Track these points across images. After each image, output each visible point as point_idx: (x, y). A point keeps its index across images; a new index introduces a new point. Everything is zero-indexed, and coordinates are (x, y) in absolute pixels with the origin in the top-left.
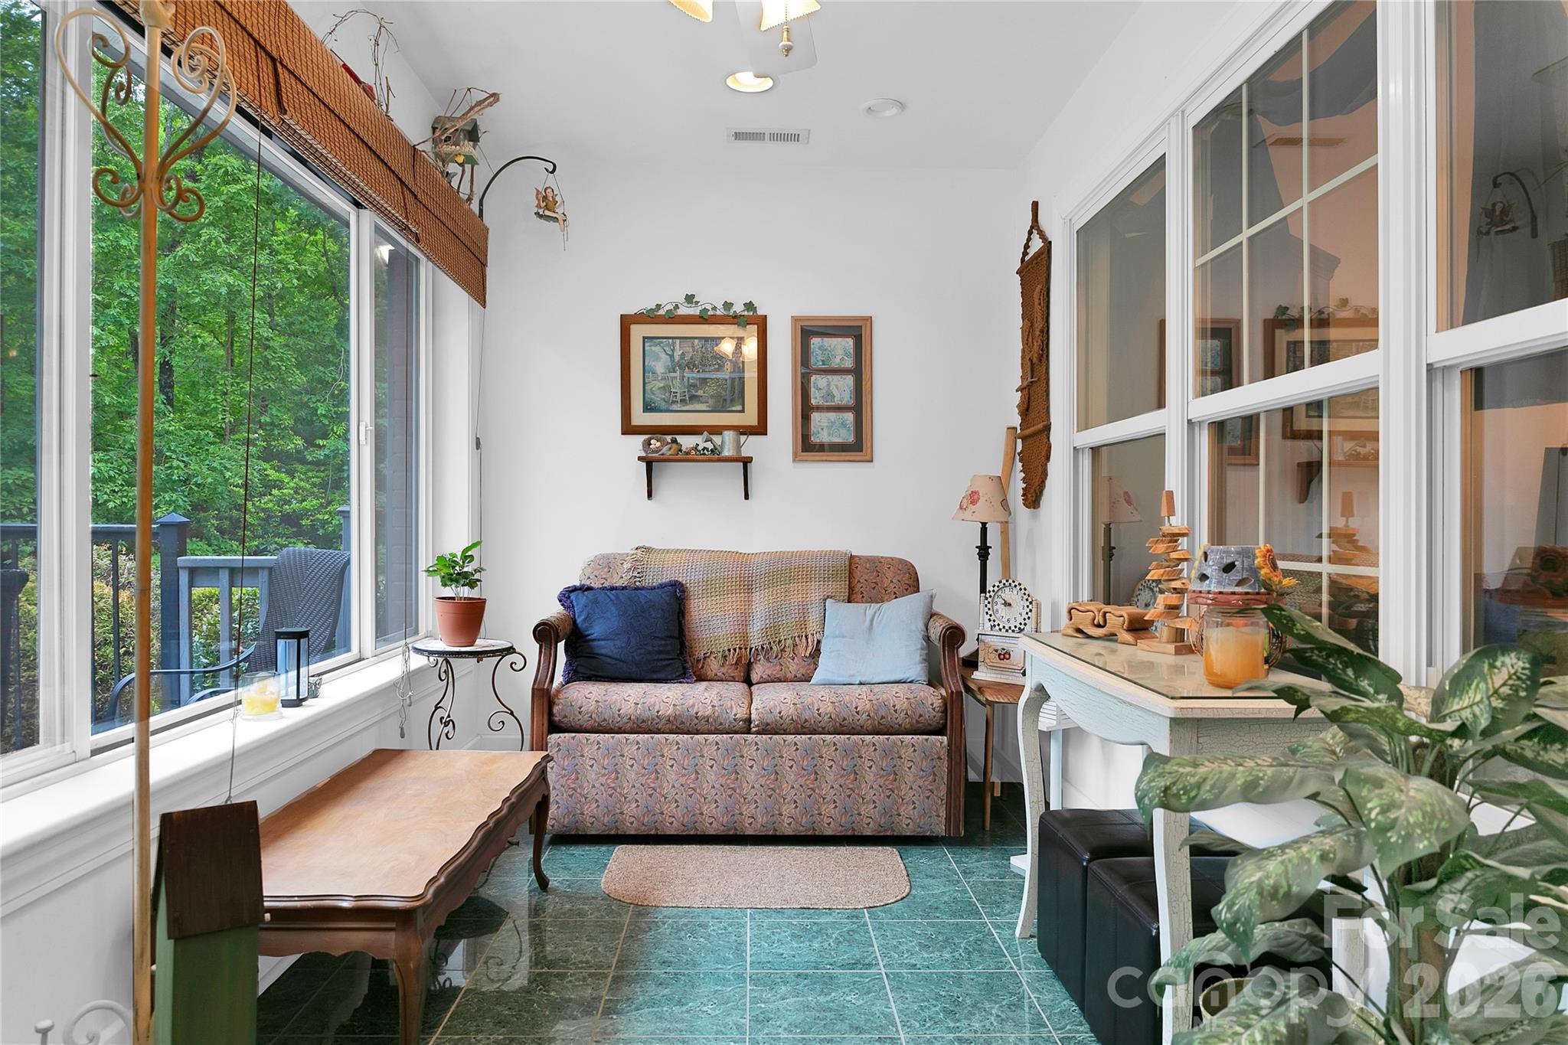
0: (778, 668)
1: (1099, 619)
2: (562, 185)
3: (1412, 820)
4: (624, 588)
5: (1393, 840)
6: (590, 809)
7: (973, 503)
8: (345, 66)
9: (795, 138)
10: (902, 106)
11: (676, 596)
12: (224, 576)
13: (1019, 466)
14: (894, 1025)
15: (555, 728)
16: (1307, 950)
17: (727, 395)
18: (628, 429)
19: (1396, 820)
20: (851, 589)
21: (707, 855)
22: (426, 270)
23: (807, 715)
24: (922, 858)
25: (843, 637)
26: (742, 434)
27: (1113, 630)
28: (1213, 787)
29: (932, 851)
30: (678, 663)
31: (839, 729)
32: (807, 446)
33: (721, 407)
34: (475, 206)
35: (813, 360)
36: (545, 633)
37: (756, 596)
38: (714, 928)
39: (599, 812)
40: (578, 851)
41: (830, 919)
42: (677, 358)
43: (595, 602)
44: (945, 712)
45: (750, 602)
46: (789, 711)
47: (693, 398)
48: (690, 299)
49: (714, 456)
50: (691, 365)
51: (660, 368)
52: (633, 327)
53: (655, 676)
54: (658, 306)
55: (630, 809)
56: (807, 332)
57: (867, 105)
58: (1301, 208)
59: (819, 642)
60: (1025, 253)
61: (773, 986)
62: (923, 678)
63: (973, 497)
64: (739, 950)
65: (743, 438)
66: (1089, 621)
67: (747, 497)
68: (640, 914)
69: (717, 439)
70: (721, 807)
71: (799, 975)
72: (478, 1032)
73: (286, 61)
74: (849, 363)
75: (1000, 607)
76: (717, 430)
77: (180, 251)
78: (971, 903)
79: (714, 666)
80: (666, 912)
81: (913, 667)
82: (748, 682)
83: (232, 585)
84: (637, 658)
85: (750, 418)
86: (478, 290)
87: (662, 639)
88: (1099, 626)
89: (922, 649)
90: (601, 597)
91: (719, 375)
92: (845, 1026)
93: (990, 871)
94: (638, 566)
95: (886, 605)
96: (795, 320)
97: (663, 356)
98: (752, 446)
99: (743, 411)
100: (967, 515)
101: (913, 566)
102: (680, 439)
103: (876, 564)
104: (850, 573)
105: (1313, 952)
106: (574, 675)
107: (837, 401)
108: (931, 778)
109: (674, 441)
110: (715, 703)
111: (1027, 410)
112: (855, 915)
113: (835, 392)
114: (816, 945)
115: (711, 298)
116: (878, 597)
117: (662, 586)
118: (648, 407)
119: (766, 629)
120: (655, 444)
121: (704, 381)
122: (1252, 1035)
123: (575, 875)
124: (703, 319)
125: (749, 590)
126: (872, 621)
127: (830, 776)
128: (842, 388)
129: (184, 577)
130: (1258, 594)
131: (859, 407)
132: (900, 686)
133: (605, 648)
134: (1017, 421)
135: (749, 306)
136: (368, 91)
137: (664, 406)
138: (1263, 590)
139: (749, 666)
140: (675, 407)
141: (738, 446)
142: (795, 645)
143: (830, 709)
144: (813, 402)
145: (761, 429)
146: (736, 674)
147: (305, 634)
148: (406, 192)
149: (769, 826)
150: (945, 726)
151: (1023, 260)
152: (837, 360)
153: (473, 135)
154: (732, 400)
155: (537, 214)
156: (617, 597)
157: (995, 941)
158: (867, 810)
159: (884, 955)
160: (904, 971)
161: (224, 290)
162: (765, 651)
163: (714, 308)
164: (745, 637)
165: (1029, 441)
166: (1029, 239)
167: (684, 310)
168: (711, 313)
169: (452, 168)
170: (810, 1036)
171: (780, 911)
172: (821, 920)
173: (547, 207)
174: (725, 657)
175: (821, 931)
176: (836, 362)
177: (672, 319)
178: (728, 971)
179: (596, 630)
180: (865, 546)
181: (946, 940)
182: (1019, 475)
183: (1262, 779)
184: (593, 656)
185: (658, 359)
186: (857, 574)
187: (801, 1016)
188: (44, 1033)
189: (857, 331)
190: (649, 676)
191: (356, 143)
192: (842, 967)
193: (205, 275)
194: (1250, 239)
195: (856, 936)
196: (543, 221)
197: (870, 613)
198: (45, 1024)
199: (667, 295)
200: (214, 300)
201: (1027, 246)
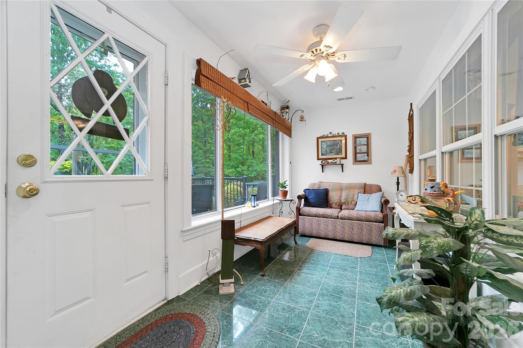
0: (348, 207)
1: (414, 199)
2: (304, 114)
3: (434, 246)
4: (316, 189)
5: (427, 250)
6: (307, 230)
7: (395, 172)
8: (262, 101)
9: (351, 98)
10: (374, 88)
11: (326, 192)
12: (252, 186)
13: (409, 164)
14: (357, 280)
15: (300, 215)
16: (426, 276)
17: (338, 151)
18: (318, 159)
19: (429, 245)
20: (365, 191)
21: (329, 242)
22: (281, 133)
23: (351, 216)
24: (377, 249)
25: (362, 201)
26: (341, 159)
27: (417, 202)
28: (398, 235)
29: (380, 248)
30: (326, 204)
31: (358, 220)
32: (356, 161)
33: (337, 154)
34: (290, 121)
35: (357, 143)
36: (300, 197)
37: (343, 192)
38: (325, 255)
39: (308, 231)
40: (304, 238)
41: (351, 258)
42: (328, 145)
43: (310, 192)
44: (383, 218)
45: (342, 193)
46: (347, 215)
47: (331, 152)
48: (330, 133)
49: (335, 164)
50: (331, 146)
51: (324, 147)
52: (319, 139)
53: (321, 207)
54: (324, 135)
55: (314, 231)
56: (356, 137)
57: (366, 89)
58: (465, 98)
59: (357, 202)
60: (409, 115)
61: (333, 268)
62: (380, 211)
63: (395, 171)
64: (329, 261)
65: (341, 160)
66: (411, 199)
67: (343, 172)
68: (312, 251)
69: (336, 160)
70: (332, 233)
71: (340, 267)
72: (277, 265)
73: (249, 102)
74: (366, 143)
75: (400, 196)
76: (336, 159)
77: (255, 132)
78: (385, 260)
79: (334, 205)
80: (317, 251)
81: (377, 208)
82: (341, 209)
83: (253, 188)
84: (318, 203)
85: (343, 156)
86: (290, 136)
87: (323, 199)
88: (414, 201)
89: (380, 204)
90: (311, 191)
91: (337, 147)
92: (346, 279)
93: (393, 255)
94: (319, 185)
95: (372, 195)
96: (353, 135)
97: (325, 144)
98: (343, 161)
99: (342, 154)
100: (393, 175)
101: (380, 186)
102: (328, 161)
103: (371, 186)
104: (365, 188)
105: (428, 277)
106: (305, 205)
107: (363, 151)
108: (380, 232)
109: (327, 161)
110: (331, 212)
111: (410, 151)
112: (357, 258)
113: (362, 149)
114: (345, 262)
115: (335, 132)
116: (371, 192)
117: (324, 189)
118: (322, 155)
119: (345, 199)
120: (323, 162)
121: (333, 149)
122: (401, 290)
123: (302, 242)
124: (333, 137)
125: (342, 191)
126: (369, 198)
127: (356, 230)
128: (364, 149)
129: (246, 186)
130: (440, 194)
131: (368, 153)
132: (373, 212)
133: (311, 201)
134: (408, 154)
135: (343, 133)
136: (266, 104)
137: (325, 154)
138: (442, 193)
139: (341, 206)
140: (328, 154)
141: (340, 162)
142: (351, 202)
143: (356, 215)
144: (357, 152)
145: (346, 158)
146: (338, 207)
147: (256, 195)
148: (273, 120)
149: (343, 238)
150: (383, 221)
151: (409, 117)
152: (363, 143)
153: (288, 108)
154: (340, 152)
155: (300, 120)
156: (314, 191)
157: (388, 269)
158: (364, 237)
159: (360, 267)
160: (363, 271)
161: (262, 138)
162: (345, 203)
163: (335, 134)
164: (341, 200)
165: (410, 158)
166: (410, 112)
167: (329, 135)
168: (335, 135)
169: (284, 114)
170: (338, 279)
171: (340, 255)
172: (348, 258)
173: (302, 119)
174: (336, 204)
175: (348, 260)
176: (362, 143)
177: (327, 137)
178: (325, 264)
179: (310, 197)
180: (369, 182)
181: (376, 267)
182: (408, 166)
183: (410, 234)
184: (309, 202)
185: (324, 145)
186: (366, 188)
187: (337, 275)
188: (210, 251)
189: (367, 137)
190: (320, 207)
191: (263, 113)
192: (350, 268)
193: (259, 136)
194: (455, 107)
195: (355, 262)
196: (301, 121)
197: (368, 196)
198: (210, 250)
199: (326, 133)
200: (260, 140)
201: (410, 114)
